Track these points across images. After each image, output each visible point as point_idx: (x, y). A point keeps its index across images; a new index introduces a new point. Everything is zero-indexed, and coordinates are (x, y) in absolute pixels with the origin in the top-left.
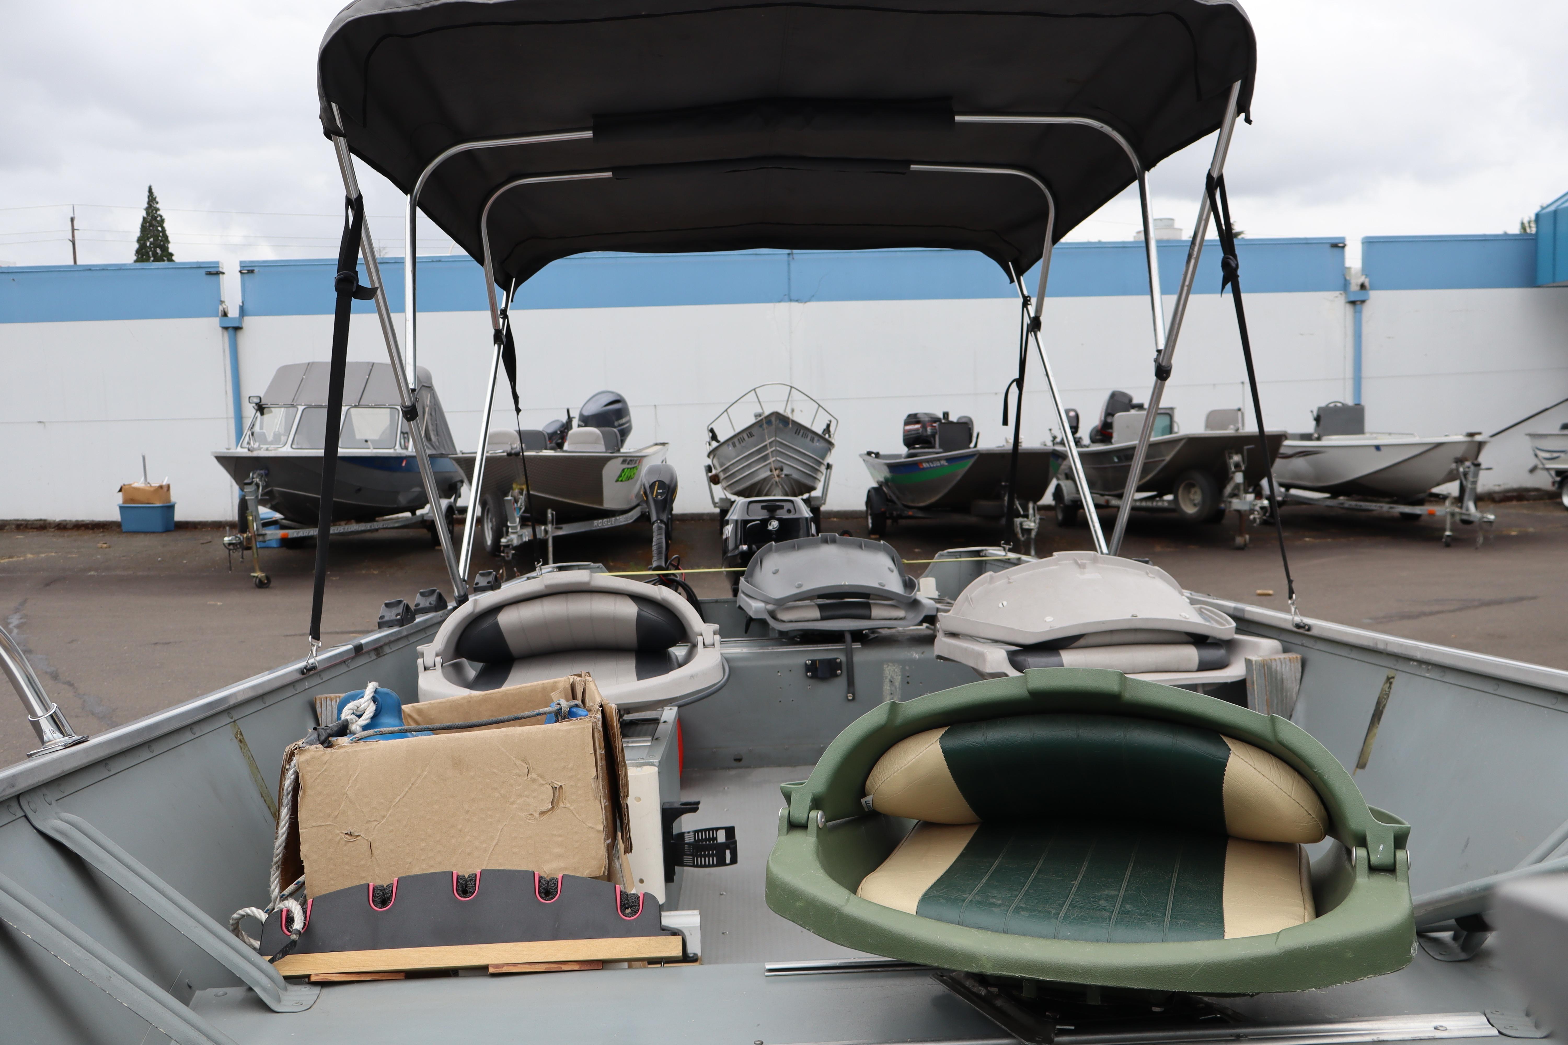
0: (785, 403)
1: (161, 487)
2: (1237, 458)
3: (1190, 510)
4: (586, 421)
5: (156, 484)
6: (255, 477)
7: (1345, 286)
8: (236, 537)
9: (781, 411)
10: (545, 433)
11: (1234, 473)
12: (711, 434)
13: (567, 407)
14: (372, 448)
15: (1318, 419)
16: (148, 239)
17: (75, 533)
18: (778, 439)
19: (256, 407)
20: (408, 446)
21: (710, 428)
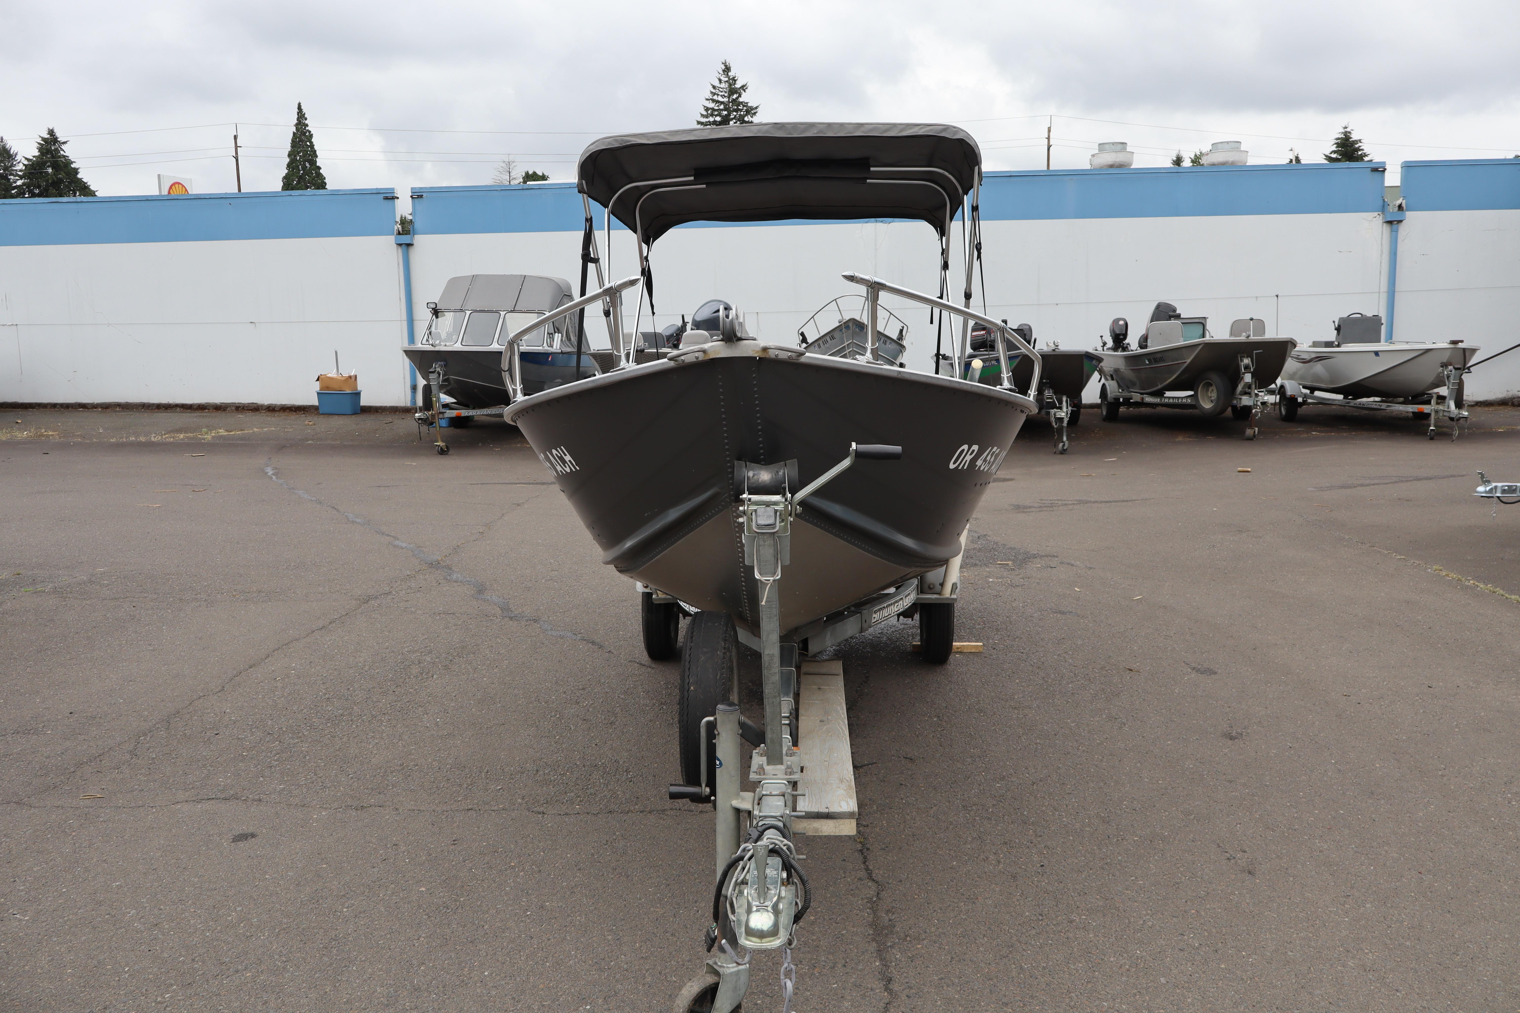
0: (861, 311)
1: (350, 377)
2: (1246, 361)
3: (1207, 405)
4: (697, 325)
5: (346, 375)
6: (437, 367)
7: (1383, 208)
8: (424, 414)
9: (858, 318)
10: (664, 335)
11: (1244, 373)
12: (801, 338)
13: (682, 313)
14: (525, 345)
15: (1338, 329)
16: (299, 153)
17: (283, 415)
18: (854, 341)
19: (432, 311)
20: (553, 345)
21: (800, 332)
